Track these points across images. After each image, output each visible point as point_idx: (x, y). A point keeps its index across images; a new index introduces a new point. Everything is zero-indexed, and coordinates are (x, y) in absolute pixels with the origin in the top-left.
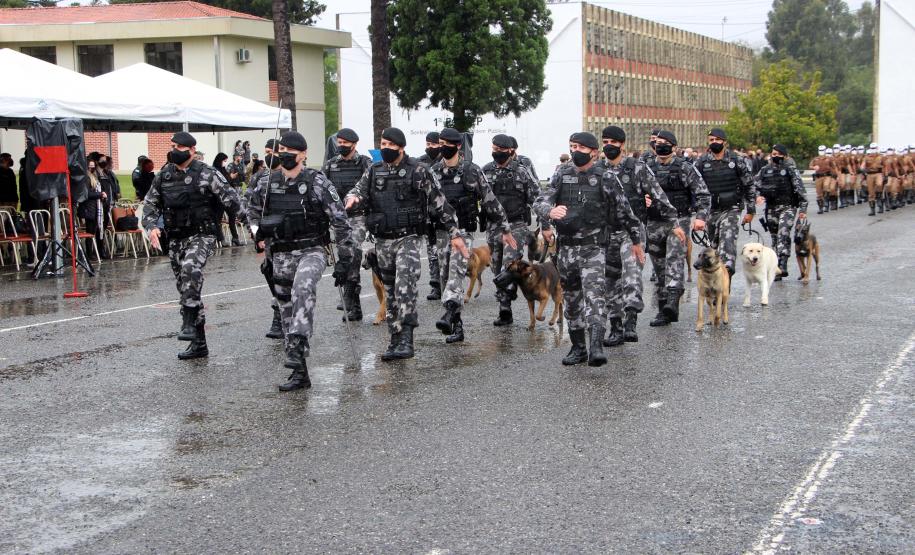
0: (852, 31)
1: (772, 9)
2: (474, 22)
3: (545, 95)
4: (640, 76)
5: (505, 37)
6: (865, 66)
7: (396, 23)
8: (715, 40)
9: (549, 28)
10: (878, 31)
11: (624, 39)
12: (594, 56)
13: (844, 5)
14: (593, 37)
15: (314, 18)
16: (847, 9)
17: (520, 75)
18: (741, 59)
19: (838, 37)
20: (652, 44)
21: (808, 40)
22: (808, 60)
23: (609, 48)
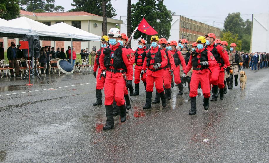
0: (244, 26)
1: (225, 20)
2: (153, 19)
3: (170, 37)
4: (193, 34)
5: (160, 23)
6: (247, 34)
7: (134, 18)
8: (212, 26)
9: (172, 21)
10: (252, 25)
11: (190, 25)
12: (182, 28)
13: (242, 20)
14: (182, 24)
15: (114, 17)
16: (243, 21)
17: (164, 32)
18: (218, 31)
19: (241, 27)
20: (196, 27)
21: (234, 28)
22: (234, 32)
23: (186, 27)
